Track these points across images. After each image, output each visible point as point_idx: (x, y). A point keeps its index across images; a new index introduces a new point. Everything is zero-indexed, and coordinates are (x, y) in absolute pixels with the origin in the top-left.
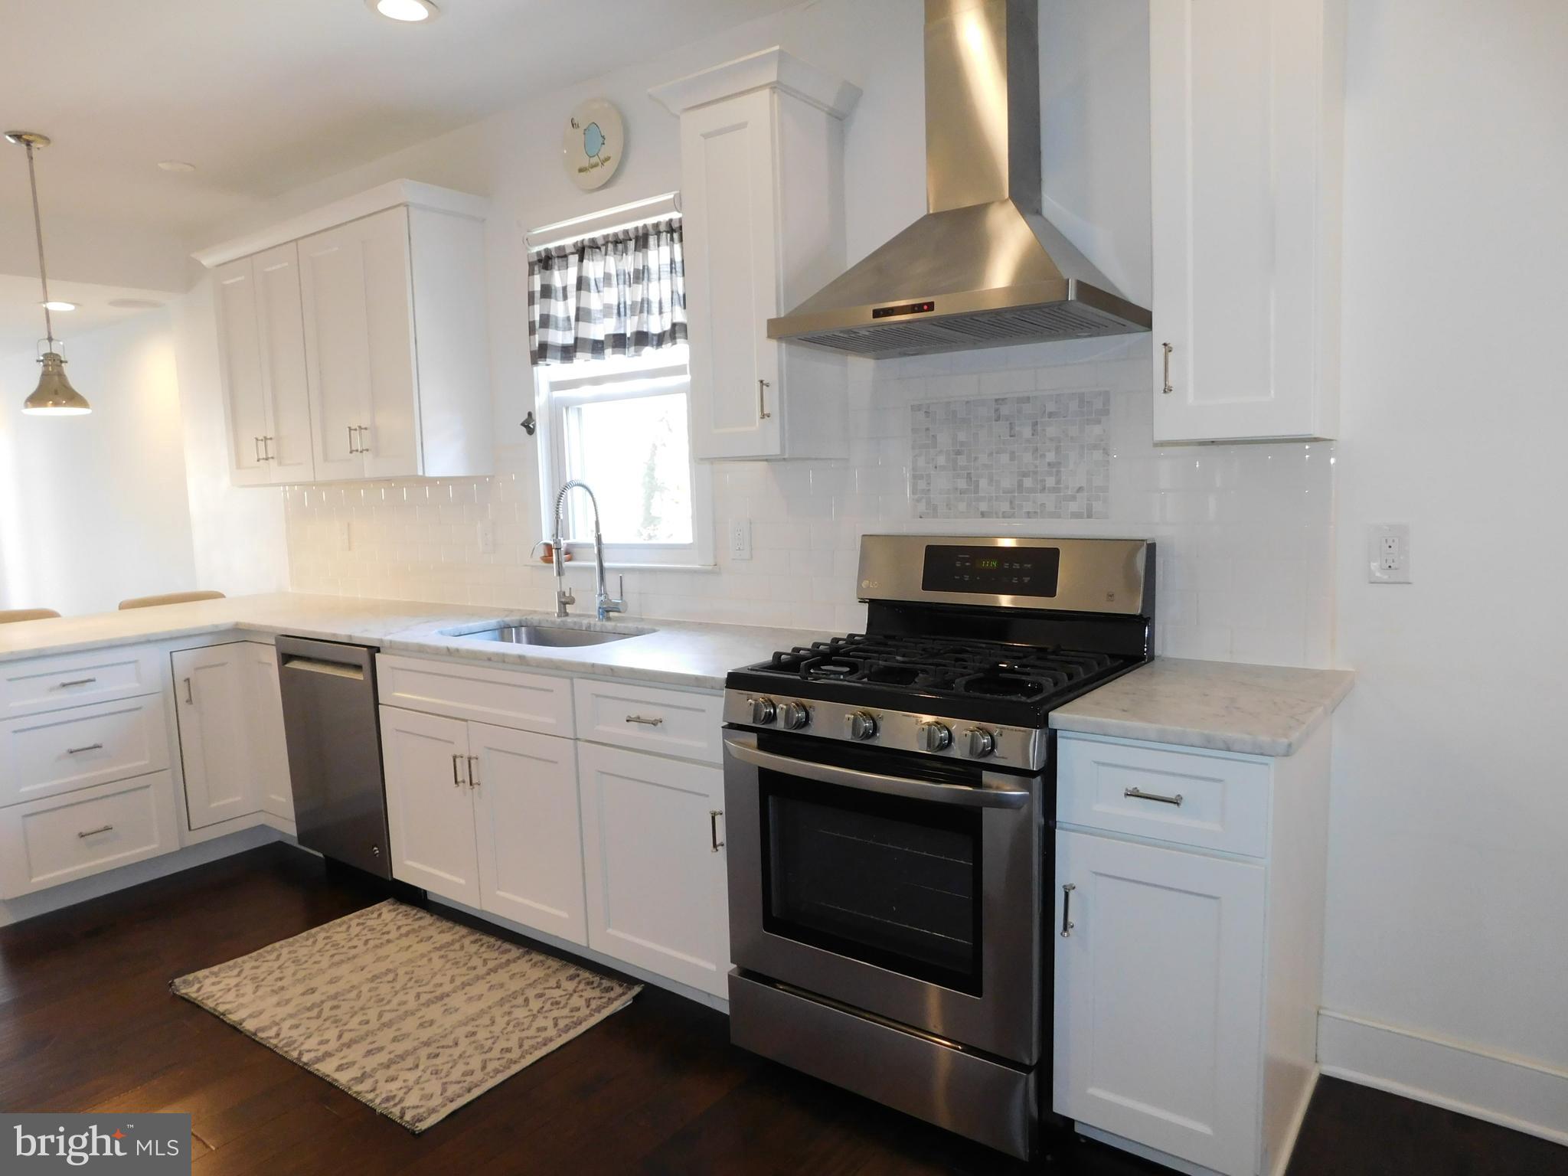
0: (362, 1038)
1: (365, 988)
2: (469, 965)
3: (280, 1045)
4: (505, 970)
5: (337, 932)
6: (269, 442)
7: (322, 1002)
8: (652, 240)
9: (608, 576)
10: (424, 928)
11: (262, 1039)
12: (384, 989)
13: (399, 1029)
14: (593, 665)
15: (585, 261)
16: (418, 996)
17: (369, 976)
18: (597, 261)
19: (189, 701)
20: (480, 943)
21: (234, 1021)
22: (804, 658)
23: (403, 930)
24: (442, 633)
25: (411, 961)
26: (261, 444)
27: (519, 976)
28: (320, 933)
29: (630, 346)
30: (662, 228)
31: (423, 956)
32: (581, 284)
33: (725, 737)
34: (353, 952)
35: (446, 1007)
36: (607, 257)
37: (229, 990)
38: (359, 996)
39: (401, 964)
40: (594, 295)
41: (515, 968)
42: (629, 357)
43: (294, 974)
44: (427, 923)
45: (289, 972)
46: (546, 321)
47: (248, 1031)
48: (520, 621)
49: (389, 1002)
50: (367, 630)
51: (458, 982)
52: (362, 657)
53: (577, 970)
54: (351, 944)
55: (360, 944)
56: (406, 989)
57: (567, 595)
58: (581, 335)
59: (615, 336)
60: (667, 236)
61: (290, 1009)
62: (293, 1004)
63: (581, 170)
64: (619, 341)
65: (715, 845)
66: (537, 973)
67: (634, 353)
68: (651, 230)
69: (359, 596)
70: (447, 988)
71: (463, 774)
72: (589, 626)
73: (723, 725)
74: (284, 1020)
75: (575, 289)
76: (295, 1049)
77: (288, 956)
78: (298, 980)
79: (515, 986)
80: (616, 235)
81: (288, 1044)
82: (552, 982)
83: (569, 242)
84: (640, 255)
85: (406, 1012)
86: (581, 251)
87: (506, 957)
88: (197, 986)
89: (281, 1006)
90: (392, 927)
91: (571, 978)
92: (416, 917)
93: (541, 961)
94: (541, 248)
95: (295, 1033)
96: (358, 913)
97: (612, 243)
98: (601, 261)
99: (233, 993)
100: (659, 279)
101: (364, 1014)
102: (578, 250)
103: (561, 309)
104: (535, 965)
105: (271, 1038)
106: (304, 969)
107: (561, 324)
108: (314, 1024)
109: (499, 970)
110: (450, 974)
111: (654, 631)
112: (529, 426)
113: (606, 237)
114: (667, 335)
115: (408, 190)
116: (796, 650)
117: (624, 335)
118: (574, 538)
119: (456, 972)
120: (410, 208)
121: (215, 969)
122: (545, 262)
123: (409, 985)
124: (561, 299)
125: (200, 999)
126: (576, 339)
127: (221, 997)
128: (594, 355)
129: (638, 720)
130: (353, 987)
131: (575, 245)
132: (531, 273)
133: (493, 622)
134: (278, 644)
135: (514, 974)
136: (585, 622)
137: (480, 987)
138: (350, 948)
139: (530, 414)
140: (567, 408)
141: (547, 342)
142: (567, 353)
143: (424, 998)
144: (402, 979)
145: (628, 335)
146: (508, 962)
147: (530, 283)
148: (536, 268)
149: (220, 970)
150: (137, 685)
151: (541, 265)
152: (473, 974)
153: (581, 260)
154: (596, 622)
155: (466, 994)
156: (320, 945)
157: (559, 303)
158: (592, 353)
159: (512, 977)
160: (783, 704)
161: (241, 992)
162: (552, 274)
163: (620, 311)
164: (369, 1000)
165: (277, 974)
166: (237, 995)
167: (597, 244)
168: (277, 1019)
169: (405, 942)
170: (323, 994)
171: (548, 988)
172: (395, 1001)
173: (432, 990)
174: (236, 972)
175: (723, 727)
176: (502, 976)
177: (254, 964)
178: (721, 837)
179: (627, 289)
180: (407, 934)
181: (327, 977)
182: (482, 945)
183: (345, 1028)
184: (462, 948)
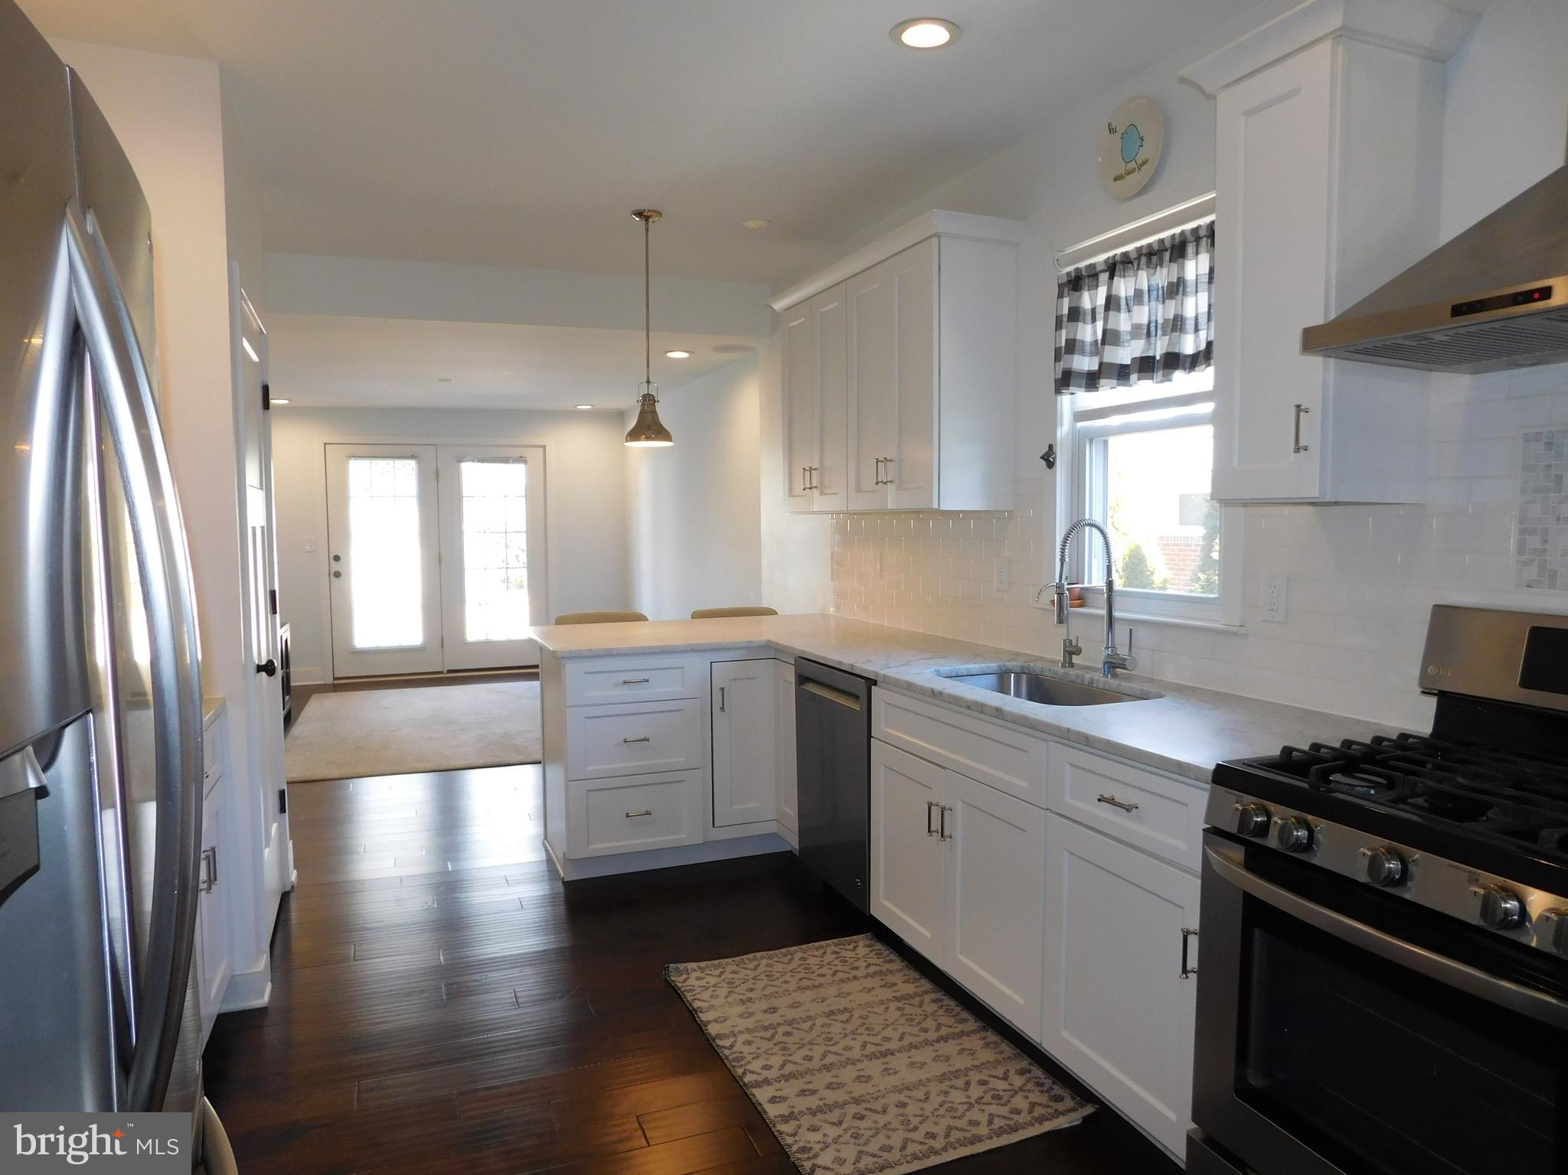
0: (802, 1075)
1: (820, 1021)
2: (922, 1026)
3: (731, 1058)
4: (956, 1042)
5: (813, 956)
6: (814, 472)
7: (779, 1025)
8: (1190, 249)
9: (1117, 627)
10: (890, 972)
11: (718, 1046)
12: (836, 1029)
13: (837, 1076)
14: (1069, 730)
15: (1116, 279)
16: (864, 1045)
17: (827, 1010)
18: (1129, 276)
19: (722, 709)
20: (940, 1004)
21: (702, 1021)
22: (1321, 760)
23: (872, 969)
24: (939, 673)
25: (868, 1004)
26: (807, 474)
27: (968, 1052)
28: (798, 952)
29: (1158, 370)
30: (1202, 233)
31: (882, 1002)
32: (1111, 303)
33: (1206, 842)
34: (822, 980)
35: (886, 1066)
36: (1140, 272)
37: (707, 988)
38: (811, 1029)
39: (859, 1005)
40: (1123, 315)
41: (968, 1042)
42: (1157, 382)
43: (764, 988)
44: (896, 967)
45: (760, 985)
46: (1072, 346)
47: (710, 1034)
48: (1023, 667)
49: (837, 1043)
50: (869, 661)
51: (906, 1042)
52: (860, 687)
53: (1030, 1064)
54: (820, 972)
55: (829, 973)
56: (854, 1034)
57: (1074, 644)
58: (1106, 360)
59: (1142, 359)
60: (1207, 241)
61: (749, 1023)
62: (755, 1018)
63: (1117, 179)
64: (1146, 366)
65: (1185, 970)
66: (986, 1056)
67: (1161, 378)
68: (1190, 238)
69: (886, 624)
70: (893, 1045)
71: (936, 825)
72: (1092, 682)
73: (1204, 827)
74: (741, 1032)
75: (1103, 311)
76: (741, 1066)
77: (765, 969)
78: (766, 996)
79: (961, 1063)
80: (1150, 245)
81: (737, 1059)
82: (1000, 1072)
83: (1100, 259)
84: (1174, 267)
85: (848, 1059)
86: (1113, 268)
87: (961, 1027)
88: (684, 976)
89: (743, 1018)
90: (862, 964)
91: (1022, 1072)
92: (888, 958)
93: (995, 1043)
94: (1070, 268)
95: (746, 1049)
96: (836, 940)
97: (1145, 255)
98: (1133, 276)
99: (709, 993)
100: (1196, 292)
101: (810, 1049)
102: (1109, 267)
103: (1088, 332)
104: (987, 1045)
105: (725, 1048)
106: (773, 986)
107: (1088, 349)
108: (765, 1045)
109: (950, 1040)
110: (901, 1029)
111: (1160, 696)
112: (1049, 459)
113: (1139, 250)
114: (1201, 355)
115: (941, 221)
116: (1316, 747)
117: (1154, 358)
118: (1090, 582)
119: (909, 1029)
120: (942, 239)
121: (703, 964)
122: (1076, 283)
123: (859, 1031)
124: (1090, 322)
125: (683, 989)
126: (1101, 364)
127: (699, 993)
128: (1120, 382)
129: (1111, 801)
130: (809, 1017)
131: (1106, 261)
132: (1060, 296)
133: (993, 666)
134: (796, 665)
135: (964, 1049)
136: (1088, 676)
137: (924, 1055)
138: (818, 975)
139: (1051, 447)
140: (1091, 441)
141: (1071, 368)
142: (1092, 381)
143: (870, 1049)
144: (855, 1023)
145: (1158, 358)
146: (962, 1034)
147: (1058, 307)
148: (1066, 291)
149: (707, 966)
150: (682, 689)
151: (1071, 286)
152: (924, 1036)
153: (1112, 277)
154: (1101, 679)
155: (909, 1057)
156: (796, 963)
157: (1087, 325)
158: (1118, 379)
159: (962, 1051)
160: (1281, 815)
161: (717, 993)
162: (1080, 296)
163: (1148, 332)
164: (819, 1036)
165: (749, 985)
166: (712, 996)
167: (1130, 258)
168: (736, 1030)
169: (869, 983)
170: (782, 1016)
171: (994, 1077)
172: (843, 1043)
173: (879, 1042)
174: (717, 972)
175: (1203, 830)
176: (950, 1048)
177: (735, 968)
178: (1193, 962)
179: (1160, 306)
180: (873, 975)
181: (790, 1000)
182: (941, 1007)
183: (790, 1058)
184: (921, 1004)
